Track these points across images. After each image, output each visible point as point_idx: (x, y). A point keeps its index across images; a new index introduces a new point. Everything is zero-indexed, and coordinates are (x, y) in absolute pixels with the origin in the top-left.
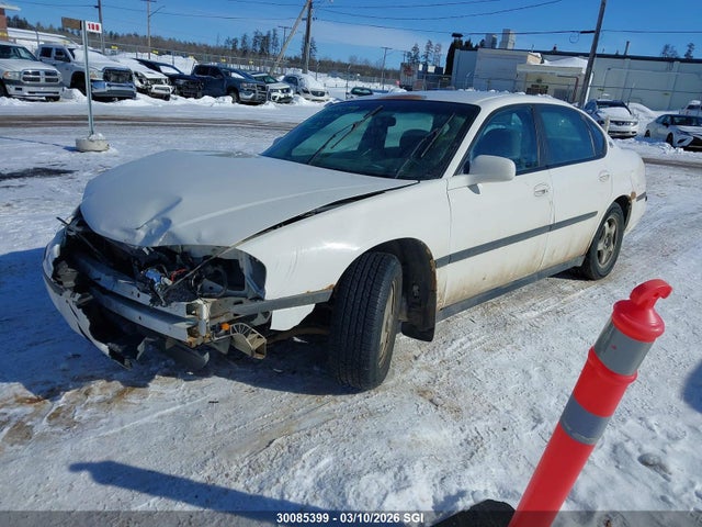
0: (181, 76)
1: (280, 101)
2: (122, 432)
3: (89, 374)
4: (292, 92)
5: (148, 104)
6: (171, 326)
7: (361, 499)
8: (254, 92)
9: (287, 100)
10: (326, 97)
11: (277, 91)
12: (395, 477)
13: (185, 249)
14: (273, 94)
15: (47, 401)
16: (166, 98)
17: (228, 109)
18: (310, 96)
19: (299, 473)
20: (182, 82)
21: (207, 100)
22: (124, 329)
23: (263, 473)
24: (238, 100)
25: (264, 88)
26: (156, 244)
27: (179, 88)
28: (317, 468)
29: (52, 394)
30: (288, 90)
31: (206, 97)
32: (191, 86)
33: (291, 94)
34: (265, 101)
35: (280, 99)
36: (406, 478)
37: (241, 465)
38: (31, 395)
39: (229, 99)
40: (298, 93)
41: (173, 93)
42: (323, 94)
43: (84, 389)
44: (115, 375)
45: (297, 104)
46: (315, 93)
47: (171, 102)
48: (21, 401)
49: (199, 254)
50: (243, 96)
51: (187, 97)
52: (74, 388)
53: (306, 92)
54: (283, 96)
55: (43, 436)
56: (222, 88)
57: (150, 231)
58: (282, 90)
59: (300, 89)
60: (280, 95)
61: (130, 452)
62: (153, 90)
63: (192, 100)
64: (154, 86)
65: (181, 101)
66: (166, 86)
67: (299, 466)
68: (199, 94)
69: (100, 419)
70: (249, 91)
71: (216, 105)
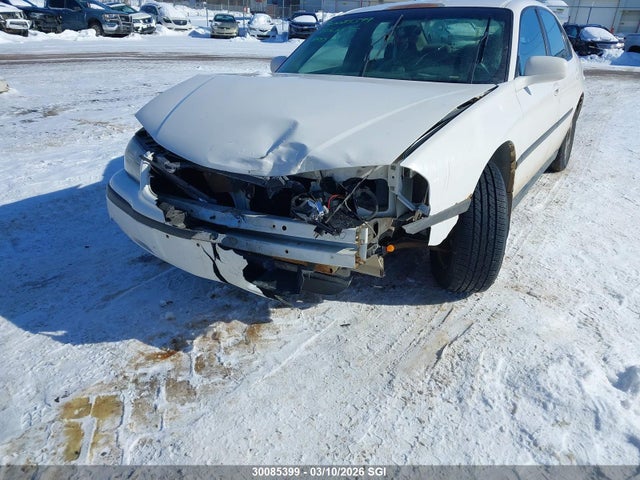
0: (35, 9)
1: (143, 32)
2: (284, 369)
3: (200, 319)
4: (154, 22)
5: (6, 41)
6: (334, 255)
7: (562, 390)
8: (118, 23)
9: (150, 31)
10: (188, 26)
11: (138, 21)
12: (571, 365)
13: (328, 174)
14: (136, 25)
15: (181, 353)
16: (25, 33)
17: (94, 42)
18: (173, 25)
19: (486, 377)
20: (38, 15)
21: (69, 35)
22: (265, 265)
23: (453, 384)
24: (102, 33)
25: (127, 19)
26: (294, 172)
27: (37, 23)
28: (498, 370)
29: (178, 345)
30: (150, 20)
31: (67, 31)
32: (49, 20)
33: (153, 24)
34: (130, 32)
35: (143, 30)
36: (582, 364)
37: (426, 381)
38: (158, 350)
39: (92, 32)
40: (159, 23)
41: (32, 27)
42: (185, 23)
43: (210, 334)
44: (230, 316)
45: (161, 34)
46: (177, 22)
47: (30, 38)
48: (153, 358)
49: (342, 178)
50: (106, 28)
51: (47, 32)
52: (197, 335)
53: (168, 21)
54: (145, 26)
55: (206, 389)
56: (83, 21)
57: (279, 159)
58: (144, 20)
59: (160, 19)
60: (142, 25)
61: (309, 388)
62: (8, 25)
63: (52, 35)
64: (9, 21)
65: (41, 36)
66: (22, 20)
67: (482, 371)
68: (59, 28)
69: (251, 361)
70: (112, 23)
71: (80, 39)
